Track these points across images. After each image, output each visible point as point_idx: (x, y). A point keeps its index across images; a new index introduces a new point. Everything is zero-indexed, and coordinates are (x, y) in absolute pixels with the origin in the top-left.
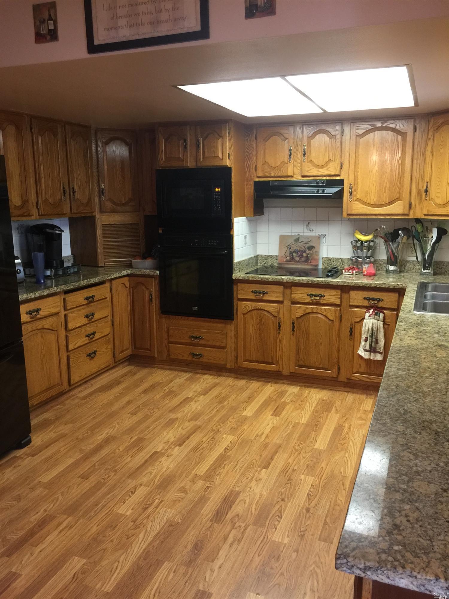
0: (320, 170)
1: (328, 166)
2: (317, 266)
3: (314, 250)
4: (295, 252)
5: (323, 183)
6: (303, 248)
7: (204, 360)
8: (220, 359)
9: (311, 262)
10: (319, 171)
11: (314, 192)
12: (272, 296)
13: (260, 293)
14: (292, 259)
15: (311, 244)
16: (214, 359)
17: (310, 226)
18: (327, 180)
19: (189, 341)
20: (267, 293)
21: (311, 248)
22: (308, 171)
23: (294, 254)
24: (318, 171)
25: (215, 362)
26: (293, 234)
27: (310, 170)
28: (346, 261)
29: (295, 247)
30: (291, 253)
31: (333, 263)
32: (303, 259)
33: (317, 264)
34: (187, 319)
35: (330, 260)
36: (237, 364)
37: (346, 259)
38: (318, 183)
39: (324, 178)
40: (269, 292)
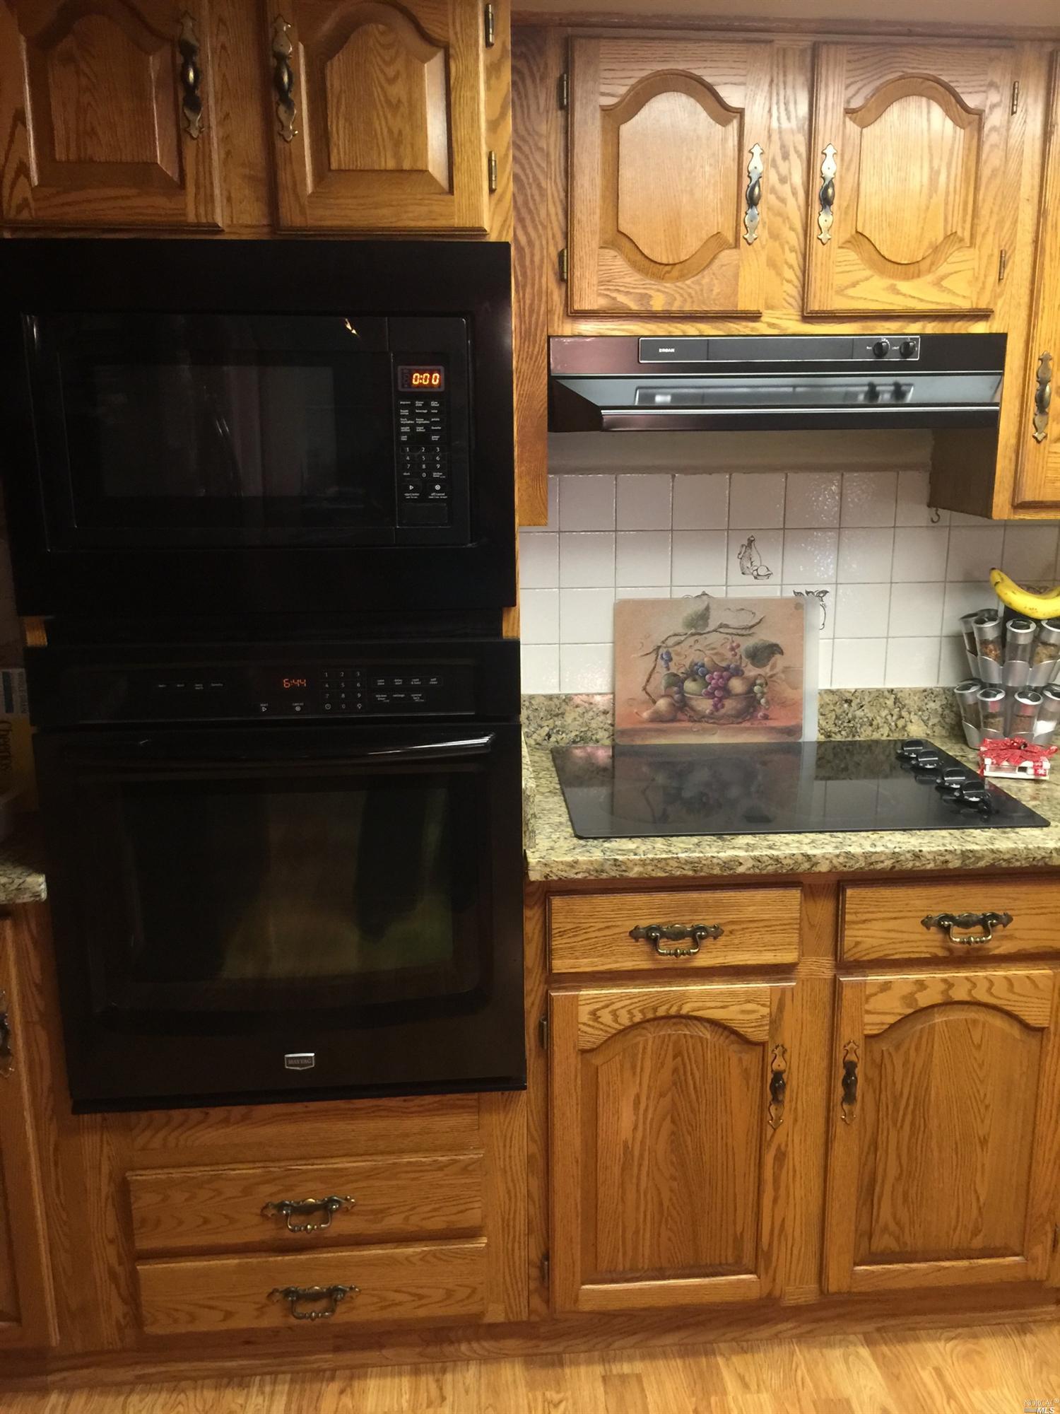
0: (904, 286)
1: (944, 269)
2: (796, 730)
3: (780, 661)
4: (693, 674)
5: (907, 350)
6: (729, 655)
7: (361, 1311)
8: (449, 1293)
9: (766, 717)
10: (898, 293)
11: (856, 395)
12: (738, 948)
13: (678, 935)
14: (682, 707)
15: (765, 635)
16: (421, 1297)
17: (755, 558)
18: (925, 338)
19: (265, 1232)
20: (717, 933)
21: (765, 653)
22: (841, 291)
23: (690, 686)
24: (894, 290)
25: (422, 1313)
26: (679, 593)
27: (854, 285)
28: (913, 703)
29: (690, 654)
30: (676, 681)
31: (859, 713)
32: (730, 705)
33: (793, 723)
34: (244, 1118)
35: (849, 702)
36: (547, 1302)
37: (914, 692)
38: (879, 350)
39: (915, 328)
40: (727, 929)
